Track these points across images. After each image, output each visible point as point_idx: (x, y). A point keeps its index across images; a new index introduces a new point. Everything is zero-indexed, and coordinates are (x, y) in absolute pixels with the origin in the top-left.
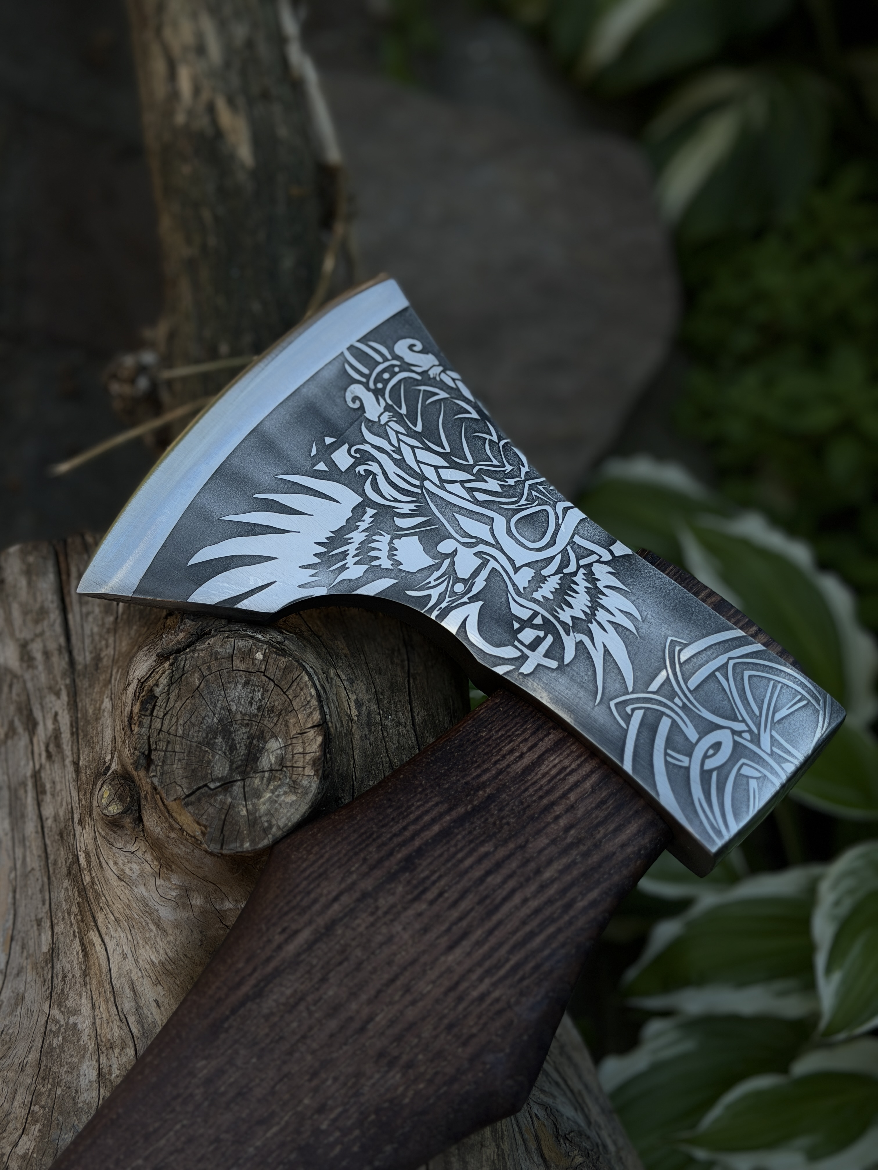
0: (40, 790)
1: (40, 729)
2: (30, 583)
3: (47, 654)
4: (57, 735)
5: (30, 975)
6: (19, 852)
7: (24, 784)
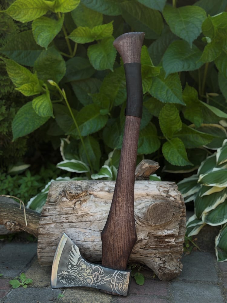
0: (71, 222)
1: (64, 221)
2: (45, 220)
3: (56, 218)
4: (66, 217)
5: (91, 226)
6: (77, 227)
7: (70, 224)
